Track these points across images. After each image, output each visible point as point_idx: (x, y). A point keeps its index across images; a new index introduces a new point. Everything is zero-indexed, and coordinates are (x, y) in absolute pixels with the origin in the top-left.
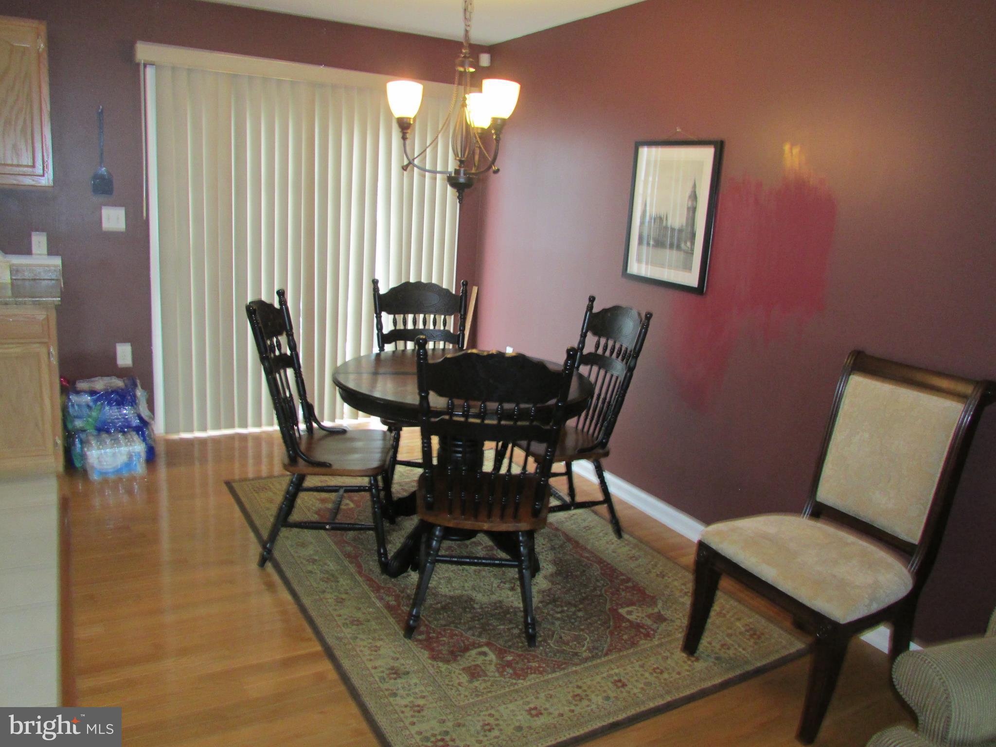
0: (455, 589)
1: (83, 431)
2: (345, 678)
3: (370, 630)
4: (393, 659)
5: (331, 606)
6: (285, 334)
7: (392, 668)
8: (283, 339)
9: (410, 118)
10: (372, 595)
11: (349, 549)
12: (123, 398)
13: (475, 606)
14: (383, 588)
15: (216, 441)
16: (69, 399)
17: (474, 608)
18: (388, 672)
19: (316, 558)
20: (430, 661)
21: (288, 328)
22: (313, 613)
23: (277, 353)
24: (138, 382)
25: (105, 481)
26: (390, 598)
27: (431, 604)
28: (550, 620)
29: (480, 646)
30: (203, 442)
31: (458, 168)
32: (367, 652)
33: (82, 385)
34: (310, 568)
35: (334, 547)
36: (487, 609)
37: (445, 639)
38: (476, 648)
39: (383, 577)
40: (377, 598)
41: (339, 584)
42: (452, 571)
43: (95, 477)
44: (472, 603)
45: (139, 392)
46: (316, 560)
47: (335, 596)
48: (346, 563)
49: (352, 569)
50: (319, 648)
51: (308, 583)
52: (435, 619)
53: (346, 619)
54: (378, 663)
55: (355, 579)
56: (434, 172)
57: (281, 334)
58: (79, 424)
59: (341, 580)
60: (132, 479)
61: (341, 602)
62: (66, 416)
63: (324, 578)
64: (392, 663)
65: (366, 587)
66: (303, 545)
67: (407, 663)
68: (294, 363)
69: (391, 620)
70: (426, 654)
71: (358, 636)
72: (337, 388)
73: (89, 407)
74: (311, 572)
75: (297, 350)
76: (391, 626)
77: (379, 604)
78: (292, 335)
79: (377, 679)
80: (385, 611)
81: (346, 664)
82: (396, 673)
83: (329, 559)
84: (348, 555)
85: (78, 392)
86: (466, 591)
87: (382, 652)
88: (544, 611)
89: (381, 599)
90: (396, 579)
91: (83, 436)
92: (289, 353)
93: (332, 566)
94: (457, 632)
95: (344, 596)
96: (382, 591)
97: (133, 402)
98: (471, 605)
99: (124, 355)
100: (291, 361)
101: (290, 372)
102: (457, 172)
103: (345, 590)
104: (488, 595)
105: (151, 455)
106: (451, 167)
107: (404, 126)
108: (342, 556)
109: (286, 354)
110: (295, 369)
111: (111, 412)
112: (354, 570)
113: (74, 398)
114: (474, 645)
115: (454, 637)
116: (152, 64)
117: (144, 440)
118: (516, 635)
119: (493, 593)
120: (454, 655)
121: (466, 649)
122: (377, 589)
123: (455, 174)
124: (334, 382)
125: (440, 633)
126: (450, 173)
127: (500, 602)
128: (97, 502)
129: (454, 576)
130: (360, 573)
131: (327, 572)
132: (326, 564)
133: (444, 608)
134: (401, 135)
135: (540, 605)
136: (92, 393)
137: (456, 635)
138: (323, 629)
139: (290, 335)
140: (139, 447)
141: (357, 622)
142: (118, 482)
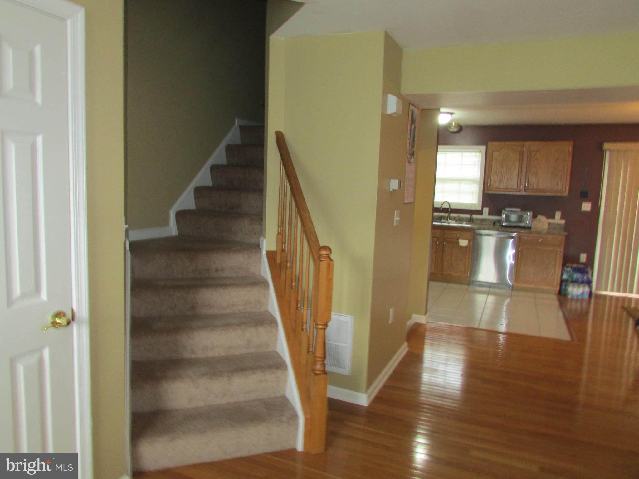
1: (567, 281)
12: (583, 271)
24: (588, 267)
25: (572, 299)
33: (569, 265)
43: (569, 296)
45: (589, 271)
60: (583, 299)
85: (568, 267)
97: (586, 273)
99: (583, 257)
105: (591, 293)
111: (578, 276)
113: (566, 268)
117: (590, 288)
136: (572, 268)
140: (587, 289)
142: (577, 299)
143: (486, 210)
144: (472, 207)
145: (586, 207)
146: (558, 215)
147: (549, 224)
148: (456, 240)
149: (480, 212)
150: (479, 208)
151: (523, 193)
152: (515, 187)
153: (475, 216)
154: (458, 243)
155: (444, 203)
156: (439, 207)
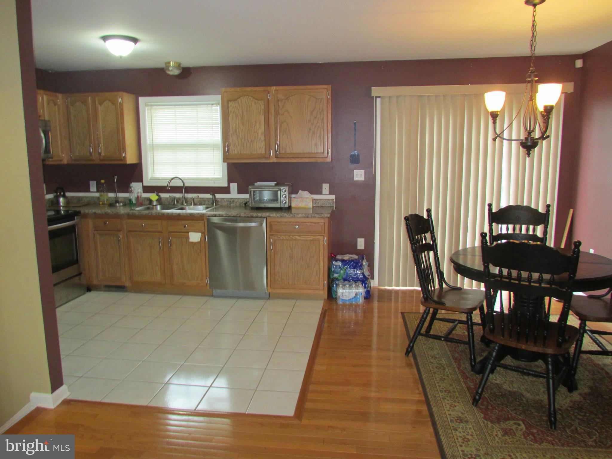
0: (514, 387)
1: (337, 279)
2: (432, 415)
3: (454, 397)
4: (462, 413)
5: (436, 380)
6: (429, 232)
7: (460, 417)
8: (428, 235)
9: (498, 112)
10: (462, 380)
11: (457, 355)
12: (356, 265)
13: (524, 399)
14: (470, 378)
15: (404, 292)
16: (333, 263)
17: (522, 400)
18: (456, 418)
19: (437, 356)
20: (483, 420)
21: (432, 230)
22: (425, 382)
23: (424, 242)
24: (365, 258)
25: (344, 305)
26: (472, 384)
27: (495, 392)
28: (573, 418)
29: (518, 420)
30: (397, 292)
31: (527, 137)
32: (448, 406)
33: (339, 257)
34: (432, 361)
35: (449, 353)
36: (530, 402)
37: (497, 411)
38: (514, 420)
39: (472, 373)
40: (464, 382)
41: (445, 371)
42: (516, 378)
43: (340, 302)
44: (522, 397)
45: (365, 263)
46: (436, 358)
47: (441, 376)
48: (453, 362)
49: (455, 365)
50: (423, 399)
51: (429, 368)
52: (495, 400)
53: (443, 388)
54: (452, 413)
55: (455, 370)
56: (510, 140)
57: (427, 232)
58: (336, 275)
59: (447, 370)
60: (357, 306)
61: (443, 380)
62: (330, 271)
63: (438, 367)
64: (460, 415)
65: (459, 376)
66: (432, 349)
67: (469, 417)
68: (434, 248)
69: (468, 394)
70: (482, 415)
71: (446, 398)
72: (452, 264)
73: (340, 267)
74: (432, 363)
75: (436, 241)
76: (467, 397)
77: (464, 385)
78: (434, 233)
79: (449, 421)
80: (466, 390)
81: (434, 409)
82: (460, 420)
83: (444, 358)
84: (455, 359)
85: (336, 261)
86: (521, 390)
87: (456, 408)
88: (571, 412)
89: (466, 383)
90: (479, 375)
91: (337, 282)
92: (431, 243)
93: (444, 362)
94: (506, 410)
95: (446, 378)
96: (469, 379)
97: (361, 267)
98: (521, 398)
99: (361, 244)
100: (432, 247)
101: (432, 253)
102: (526, 139)
103: (447, 375)
104: (534, 395)
105: (368, 296)
106: (522, 137)
107: (494, 116)
108: (451, 358)
109: (429, 244)
110: (434, 252)
111: (351, 272)
112: (456, 366)
113: (334, 263)
114: (513, 419)
115: (503, 412)
116: (379, 97)
117: (365, 287)
118: (545, 420)
119: (538, 395)
120: (499, 420)
121: (509, 419)
122: (465, 377)
123: (525, 140)
124: (450, 259)
125: (495, 408)
126: (522, 140)
127: (542, 401)
128: (340, 314)
129: (516, 380)
130: (459, 368)
131: (441, 364)
132: (441, 360)
133: (503, 396)
134: (492, 121)
135: (569, 409)
136: (343, 261)
137: (505, 411)
138: (428, 390)
139: (432, 233)
140: (361, 290)
141: (448, 391)
142: (350, 305)
143: (234, 186)
144: (214, 183)
145: (359, 175)
146: (326, 187)
147: (314, 201)
148: (186, 234)
149: (226, 190)
150: (226, 185)
151: (274, 160)
152: (263, 152)
153: (218, 196)
154: (188, 238)
155: (173, 179)
156: (166, 185)
